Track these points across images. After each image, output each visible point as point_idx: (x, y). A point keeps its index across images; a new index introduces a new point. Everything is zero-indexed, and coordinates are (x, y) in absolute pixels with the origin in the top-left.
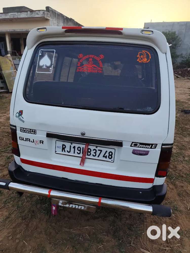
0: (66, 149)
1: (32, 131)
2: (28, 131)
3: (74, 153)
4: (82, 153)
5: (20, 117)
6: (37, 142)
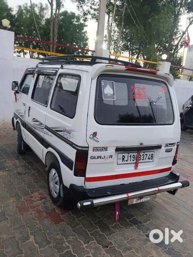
0: (125, 159)
1: (104, 149)
2: (100, 149)
3: (131, 161)
4: (136, 160)
5: (95, 138)
6: (107, 157)
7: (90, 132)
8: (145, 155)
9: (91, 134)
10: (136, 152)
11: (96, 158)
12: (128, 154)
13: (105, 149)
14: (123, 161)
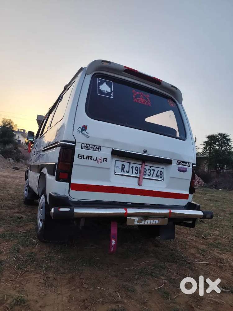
0: (125, 170)
1: (97, 148)
2: (91, 147)
3: (133, 173)
4: (140, 173)
5: (84, 132)
6: (100, 160)
8: (151, 170)
9: (80, 127)
10: (140, 164)
11: (85, 157)
12: (130, 164)
13: (98, 148)
14: (122, 171)
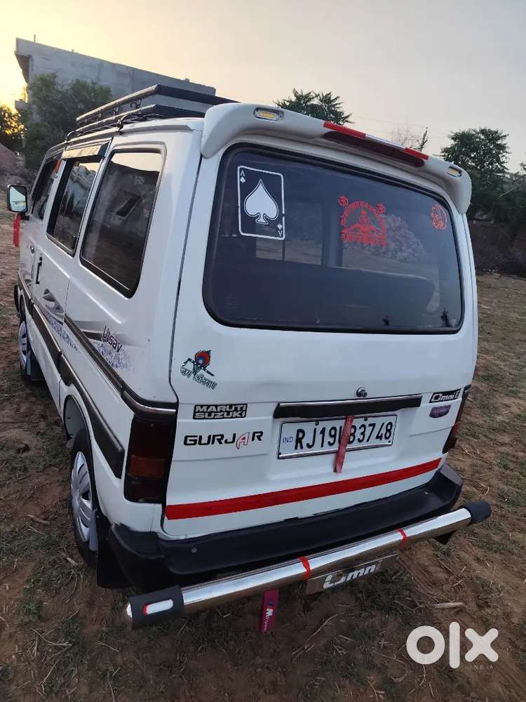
0: (305, 442)
1: (236, 410)
2: (221, 411)
3: (322, 446)
4: (340, 442)
5: (201, 372)
6: (244, 439)
7: (186, 351)
8: (367, 425)
9: (189, 360)
10: (342, 419)
11: (204, 440)
12: (317, 425)
13: (239, 409)
